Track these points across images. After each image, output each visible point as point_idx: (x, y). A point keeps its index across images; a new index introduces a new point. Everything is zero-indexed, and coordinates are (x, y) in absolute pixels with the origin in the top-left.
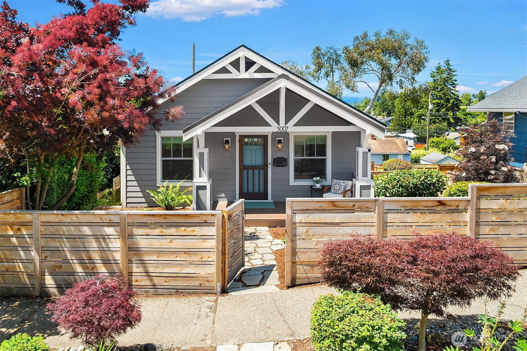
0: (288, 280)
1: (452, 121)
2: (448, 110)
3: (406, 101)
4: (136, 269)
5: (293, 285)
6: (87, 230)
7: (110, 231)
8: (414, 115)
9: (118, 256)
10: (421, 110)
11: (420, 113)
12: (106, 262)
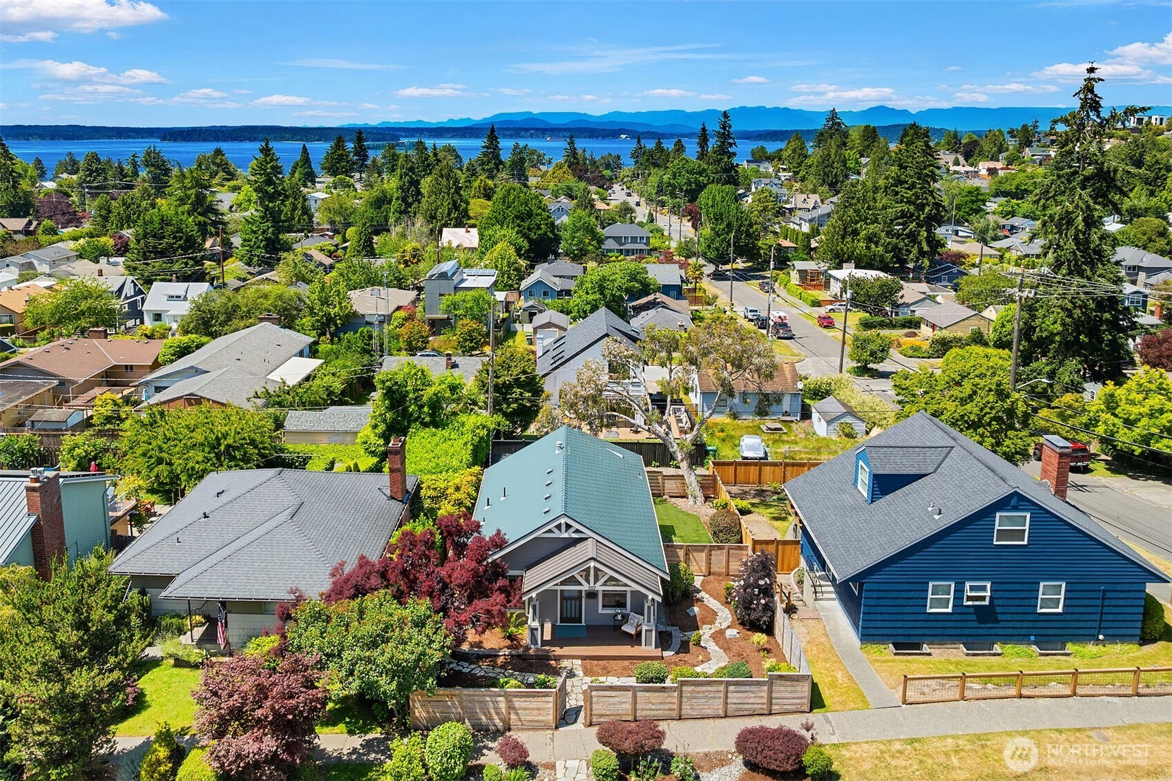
0: (588, 723)
1: (926, 248)
2: (919, 226)
3: (846, 207)
4: (513, 716)
5: (591, 725)
6: (488, 699)
7: (500, 699)
8: (859, 234)
9: (504, 711)
10: (872, 226)
11: (871, 231)
12: (497, 714)
